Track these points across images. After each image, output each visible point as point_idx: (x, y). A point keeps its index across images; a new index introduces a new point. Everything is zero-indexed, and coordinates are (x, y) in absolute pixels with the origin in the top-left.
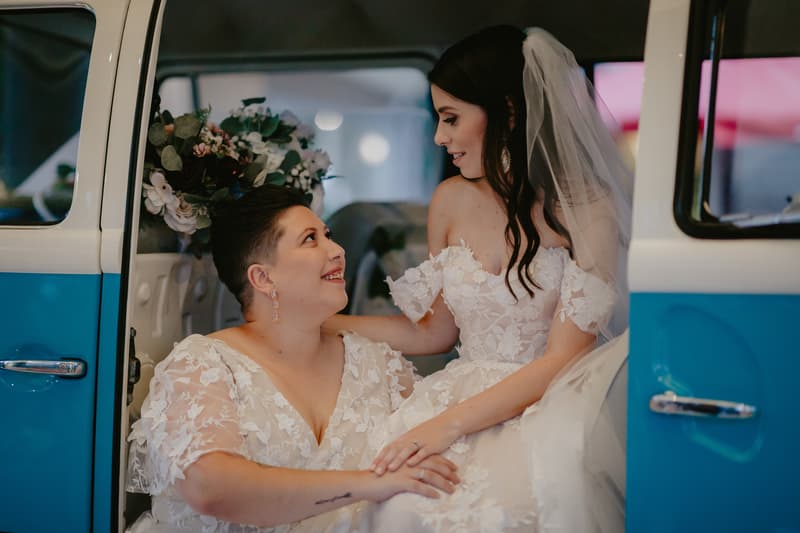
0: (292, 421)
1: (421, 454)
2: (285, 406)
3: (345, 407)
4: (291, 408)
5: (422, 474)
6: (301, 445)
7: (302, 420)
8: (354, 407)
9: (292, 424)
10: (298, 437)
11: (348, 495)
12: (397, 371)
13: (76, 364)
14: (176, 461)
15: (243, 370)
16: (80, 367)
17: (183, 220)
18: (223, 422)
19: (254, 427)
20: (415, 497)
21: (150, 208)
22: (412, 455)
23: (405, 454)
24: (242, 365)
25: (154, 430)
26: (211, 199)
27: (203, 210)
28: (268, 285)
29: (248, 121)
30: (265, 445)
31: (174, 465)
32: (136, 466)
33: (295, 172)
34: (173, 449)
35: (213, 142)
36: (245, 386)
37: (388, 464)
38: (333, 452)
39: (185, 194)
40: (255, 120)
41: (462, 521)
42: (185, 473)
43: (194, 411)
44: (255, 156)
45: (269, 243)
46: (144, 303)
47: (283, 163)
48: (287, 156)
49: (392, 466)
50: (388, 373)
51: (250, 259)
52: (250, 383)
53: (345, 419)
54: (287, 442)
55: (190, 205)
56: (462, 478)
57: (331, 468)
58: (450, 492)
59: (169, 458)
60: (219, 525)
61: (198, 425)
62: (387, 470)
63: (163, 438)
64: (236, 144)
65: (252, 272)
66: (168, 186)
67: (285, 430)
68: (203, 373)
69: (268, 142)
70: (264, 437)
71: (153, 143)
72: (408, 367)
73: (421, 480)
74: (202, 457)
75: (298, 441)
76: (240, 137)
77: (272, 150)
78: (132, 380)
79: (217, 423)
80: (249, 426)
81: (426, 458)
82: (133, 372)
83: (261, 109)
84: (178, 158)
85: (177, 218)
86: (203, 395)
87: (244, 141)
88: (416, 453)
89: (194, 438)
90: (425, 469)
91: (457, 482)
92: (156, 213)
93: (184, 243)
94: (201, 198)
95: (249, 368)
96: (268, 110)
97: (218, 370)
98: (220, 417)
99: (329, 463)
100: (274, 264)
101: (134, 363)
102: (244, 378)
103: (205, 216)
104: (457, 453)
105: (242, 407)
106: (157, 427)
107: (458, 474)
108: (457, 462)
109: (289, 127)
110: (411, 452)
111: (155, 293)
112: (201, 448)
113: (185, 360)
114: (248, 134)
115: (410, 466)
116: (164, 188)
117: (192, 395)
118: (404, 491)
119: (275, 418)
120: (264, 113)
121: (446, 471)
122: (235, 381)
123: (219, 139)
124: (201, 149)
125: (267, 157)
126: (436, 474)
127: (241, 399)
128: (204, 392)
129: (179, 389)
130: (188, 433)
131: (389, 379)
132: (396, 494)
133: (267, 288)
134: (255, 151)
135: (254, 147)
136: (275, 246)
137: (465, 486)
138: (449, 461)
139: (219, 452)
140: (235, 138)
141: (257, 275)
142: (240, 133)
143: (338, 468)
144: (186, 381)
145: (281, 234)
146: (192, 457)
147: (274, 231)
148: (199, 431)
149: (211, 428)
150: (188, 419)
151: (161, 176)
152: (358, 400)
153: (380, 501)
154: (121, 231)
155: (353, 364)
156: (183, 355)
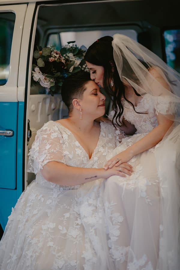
0: (81, 151)
1: (120, 162)
2: (79, 146)
3: (100, 146)
4: (81, 146)
5: (120, 169)
6: (83, 159)
7: (84, 151)
8: (103, 146)
9: (81, 152)
10: (83, 156)
11: (96, 177)
12: (119, 134)
13: (10, 132)
14: (40, 163)
15: (65, 134)
16: (11, 132)
17: (46, 83)
18: (57, 151)
19: (68, 153)
20: (118, 177)
21: (35, 79)
22: (117, 163)
23: (114, 162)
24: (65, 132)
25: (35, 153)
26: (55, 76)
27: (53, 80)
28: (79, 106)
29: (69, 49)
30: (71, 159)
31: (40, 164)
32: (31, 163)
33: (84, 66)
34: (40, 159)
35: (55, 57)
36: (66, 139)
37: (109, 166)
38: (95, 162)
39: (46, 75)
40: (71, 49)
41: (133, 183)
42: (43, 167)
43: (48, 147)
44: (71, 61)
45: (81, 91)
46: (33, 111)
47: (80, 63)
48: (81, 61)
49: (110, 167)
50: (115, 135)
51: (74, 97)
52: (67, 138)
53: (99, 150)
54: (79, 158)
55: (48, 78)
56: (134, 170)
57: (94, 167)
58: (130, 175)
59: (39, 162)
60: (56, 185)
61: (48, 151)
62: (108, 168)
63: (37, 155)
64: (65, 57)
65: (74, 102)
66: (41, 72)
67: (78, 154)
68: (52, 134)
69: (75, 56)
70: (71, 157)
71: (35, 57)
72: (122, 133)
73: (120, 171)
74: (49, 162)
75: (83, 158)
76: (66, 55)
77: (77, 59)
78: (29, 137)
79: (55, 151)
80: (66, 152)
81: (122, 164)
82: (29, 135)
83: (73, 45)
84: (43, 62)
85: (44, 82)
86: (51, 142)
87: (67, 56)
88: (118, 162)
89: (47, 156)
90: (121, 167)
91: (132, 172)
92: (37, 81)
93: (47, 91)
94: (51, 76)
95: (68, 133)
96: (76, 45)
97: (57, 133)
98: (56, 149)
99: (93, 165)
100: (82, 99)
101: (29, 131)
102: (65, 136)
103: (53, 82)
104: (132, 162)
105: (64, 146)
106: (36, 151)
107: (133, 169)
108: (132, 165)
109: (83, 51)
110: (116, 162)
111: (37, 108)
112: (48, 159)
113: (46, 129)
114: (69, 53)
115: (116, 167)
116: (39, 72)
117: (48, 142)
118: (114, 175)
119: (75, 150)
120: (74, 46)
121: (129, 168)
122: (62, 137)
123: (58, 56)
124: (51, 59)
125: (74, 62)
126: (125, 169)
127: (64, 143)
128: (51, 141)
129: (44, 139)
130: (45, 154)
131: (116, 137)
132: (112, 176)
133: (78, 107)
134: (71, 59)
135: (70, 58)
136: (83, 93)
137: (135, 173)
138: (129, 165)
139: (54, 161)
140: (64, 55)
141: (75, 103)
142: (67, 53)
143: (97, 167)
144: (46, 136)
145: (85, 90)
146: (45, 162)
147: (83, 88)
148: (49, 153)
149: (53, 153)
150: (46, 149)
151: (38, 69)
152: (104, 144)
153: (106, 179)
154: (24, 87)
155: (103, 132)
156: (46, 127)
